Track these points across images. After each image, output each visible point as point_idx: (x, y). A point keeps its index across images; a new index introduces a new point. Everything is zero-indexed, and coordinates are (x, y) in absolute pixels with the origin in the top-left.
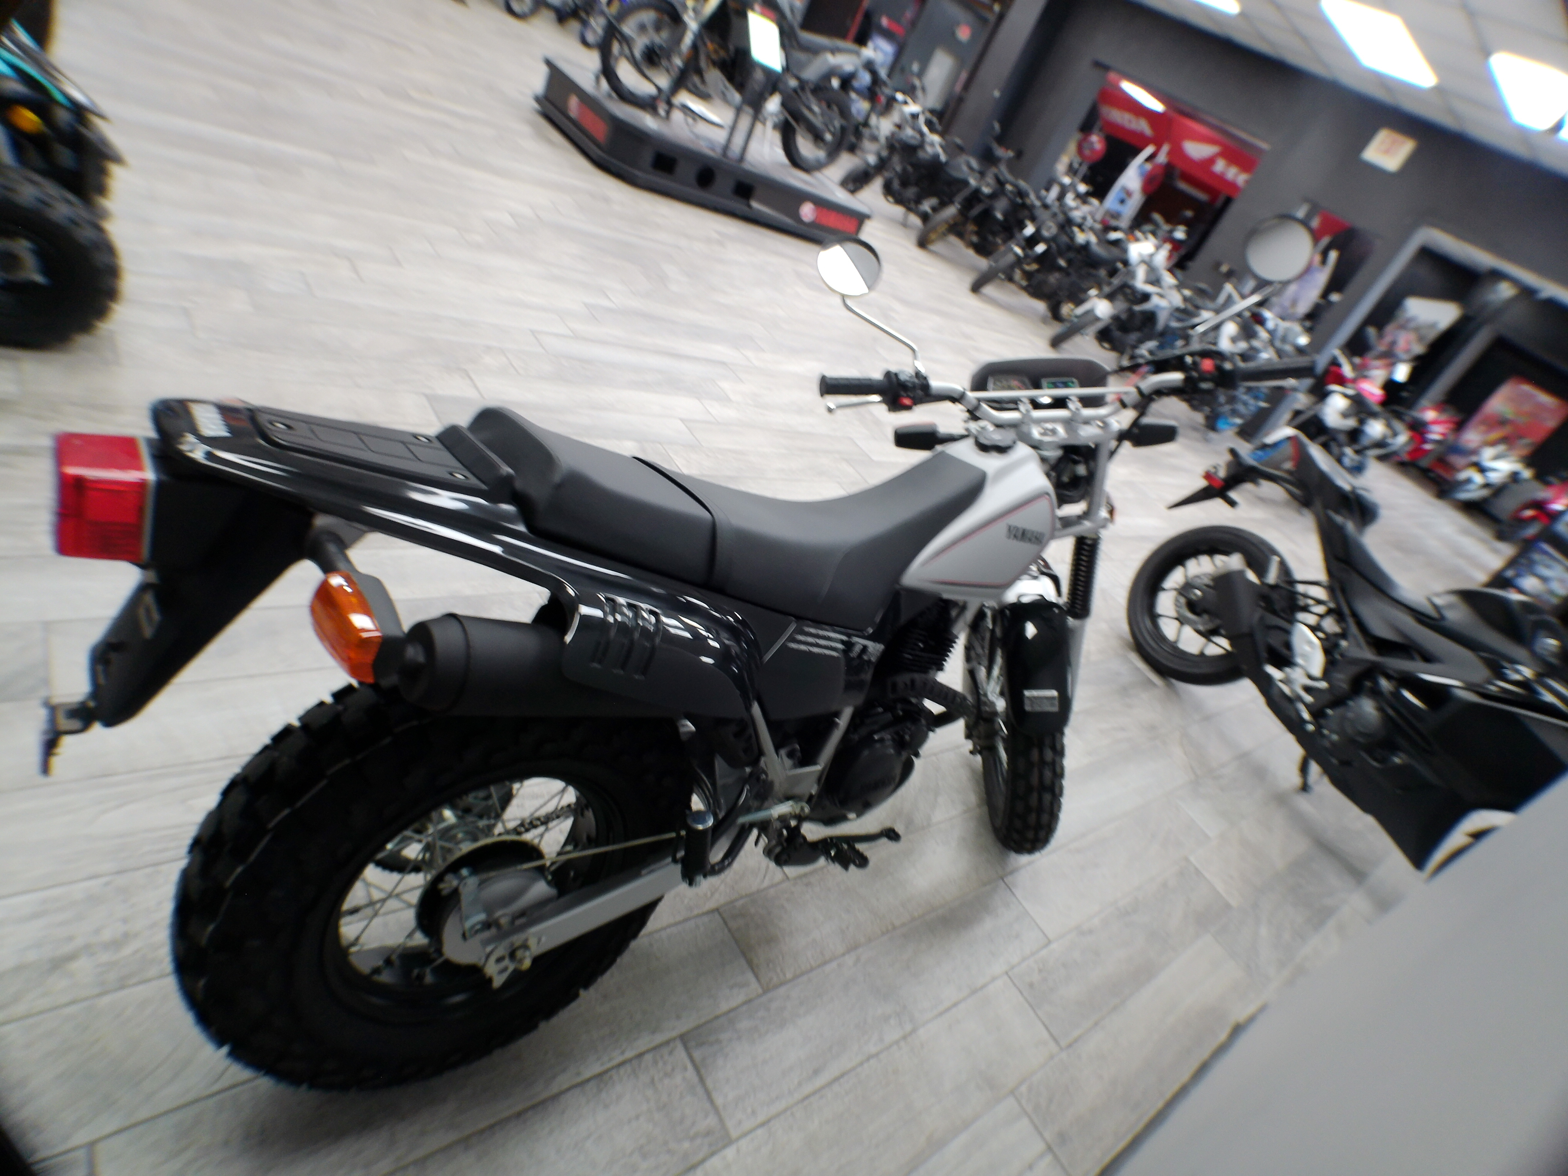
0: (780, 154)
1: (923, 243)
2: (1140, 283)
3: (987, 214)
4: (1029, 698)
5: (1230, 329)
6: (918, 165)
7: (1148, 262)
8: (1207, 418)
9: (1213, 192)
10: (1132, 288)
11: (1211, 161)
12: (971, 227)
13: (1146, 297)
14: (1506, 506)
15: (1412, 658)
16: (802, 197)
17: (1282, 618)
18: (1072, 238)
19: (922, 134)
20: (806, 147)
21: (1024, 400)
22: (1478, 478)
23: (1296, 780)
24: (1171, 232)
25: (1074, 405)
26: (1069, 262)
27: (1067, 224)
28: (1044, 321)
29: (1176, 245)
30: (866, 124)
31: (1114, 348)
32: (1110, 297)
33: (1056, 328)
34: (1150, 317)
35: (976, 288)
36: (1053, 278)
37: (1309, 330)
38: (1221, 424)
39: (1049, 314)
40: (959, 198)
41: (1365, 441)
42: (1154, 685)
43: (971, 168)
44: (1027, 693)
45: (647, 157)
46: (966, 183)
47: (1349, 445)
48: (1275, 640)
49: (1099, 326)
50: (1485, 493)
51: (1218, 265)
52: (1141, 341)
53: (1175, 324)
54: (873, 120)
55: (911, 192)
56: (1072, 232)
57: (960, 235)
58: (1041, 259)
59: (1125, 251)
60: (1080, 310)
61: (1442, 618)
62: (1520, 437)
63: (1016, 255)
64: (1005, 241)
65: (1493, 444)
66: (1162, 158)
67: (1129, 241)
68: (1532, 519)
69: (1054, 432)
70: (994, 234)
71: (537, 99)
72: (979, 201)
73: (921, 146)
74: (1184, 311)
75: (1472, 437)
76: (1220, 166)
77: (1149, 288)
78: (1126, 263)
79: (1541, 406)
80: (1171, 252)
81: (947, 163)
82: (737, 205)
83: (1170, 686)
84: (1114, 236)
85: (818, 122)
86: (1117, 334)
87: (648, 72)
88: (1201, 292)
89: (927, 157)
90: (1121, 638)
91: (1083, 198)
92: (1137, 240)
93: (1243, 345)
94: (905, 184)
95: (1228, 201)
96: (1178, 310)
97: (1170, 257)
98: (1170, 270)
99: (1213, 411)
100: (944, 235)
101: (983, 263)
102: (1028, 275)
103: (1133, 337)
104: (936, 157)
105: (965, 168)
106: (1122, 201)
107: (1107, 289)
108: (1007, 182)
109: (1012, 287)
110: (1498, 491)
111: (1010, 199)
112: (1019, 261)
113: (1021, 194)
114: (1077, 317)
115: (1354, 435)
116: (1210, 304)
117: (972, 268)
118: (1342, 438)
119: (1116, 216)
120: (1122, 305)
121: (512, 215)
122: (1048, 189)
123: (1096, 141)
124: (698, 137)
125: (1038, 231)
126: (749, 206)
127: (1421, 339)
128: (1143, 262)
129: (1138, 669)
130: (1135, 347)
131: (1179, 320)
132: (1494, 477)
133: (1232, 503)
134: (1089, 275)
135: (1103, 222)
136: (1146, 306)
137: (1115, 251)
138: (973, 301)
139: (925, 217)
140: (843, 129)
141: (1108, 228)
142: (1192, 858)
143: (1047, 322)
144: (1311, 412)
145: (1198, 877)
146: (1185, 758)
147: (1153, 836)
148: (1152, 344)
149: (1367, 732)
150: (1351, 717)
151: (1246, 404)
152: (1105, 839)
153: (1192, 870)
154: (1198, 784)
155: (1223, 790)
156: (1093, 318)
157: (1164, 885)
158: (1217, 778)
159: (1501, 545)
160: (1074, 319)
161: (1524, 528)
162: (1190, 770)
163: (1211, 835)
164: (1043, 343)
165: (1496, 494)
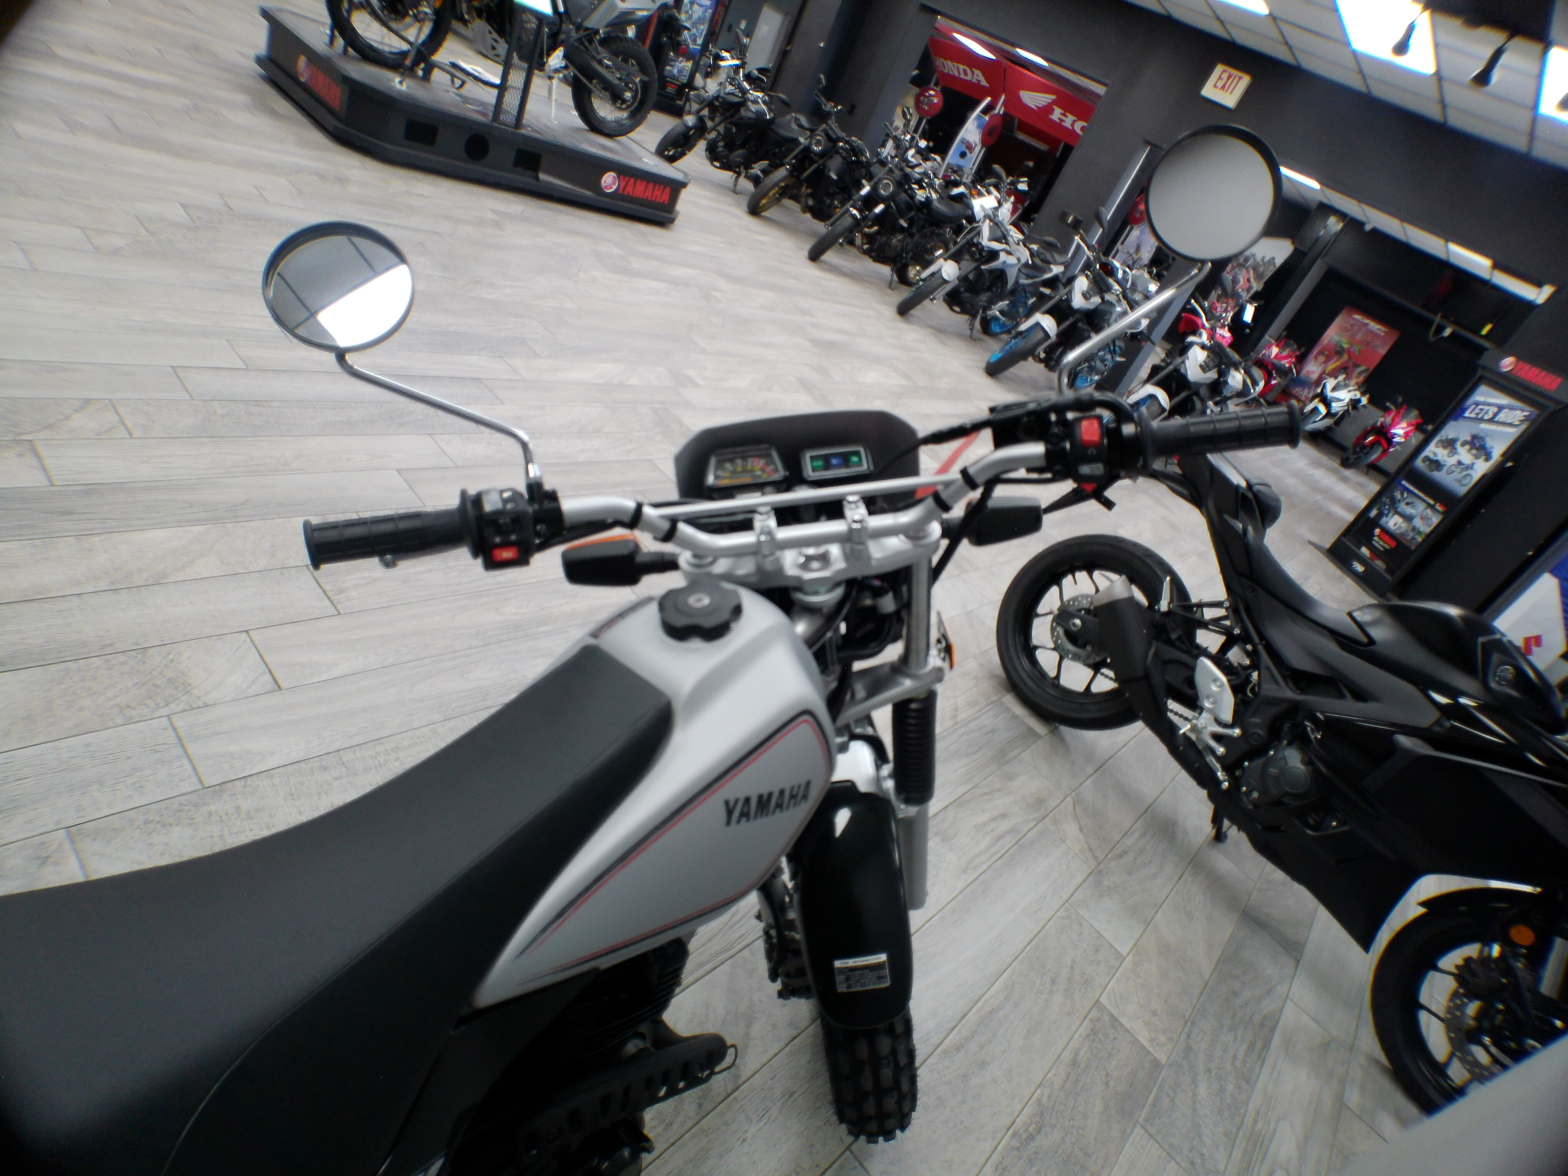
0: (574, 118)
1: (755, 210)
2: (985, 240)
3: (821, 174)
4: (842, 970)
5: (1082, 283)
6: (743, 125)
7: (992, 217)
9: (1052, 142)
10: (978, 245)
11: (1047, 109)
12: (804, 190)
13: (993, 255)
14: (1349, 433)
15: (1342, 696)
16: (604, 165)
17: (1179, 649)
18: (912, 196)
19: (744, 92)
20: (605, 110)
21: (762, 509)
22: (1323, 409)
23: (1208, 829)
24: (1013, 184)
25: (856, 512)
26: (911, 222)
27: (904, 182)
28: (890, 286)
29: (1020, 196)
30: (690, 84)
31: (963, 311)
32: (956, 257)
33: (904, 293)
34: (1000, 275)
35: (815, 256)
36: (896, 240)
37: (1156, 277)
38: (1079, 382)
39: (895, 278)
40: (790, 159)
41: (1227, 393)
42: (1037, 736)
43: (800, 126)
44: (838, 964)
45: (398, 127)
46: (795, 142)
47: (1211, 398)
48: (1175, 677)
49: (948, 288)
50: (1328, 422)
51: (1064, 216)
52: (992, 302)
53: (1024, 281)
54: (699, 80)
55: (738, 155)
56: (912, 189)
57: (795, 198)
58: (879, 219)
59: (970, 207)
60: (925, 274)
61: (1371, 641)
62: (1355, 366)
63: (854, 216)
64: (843, 203)
65: (1334, 374)
66: (999, 109)
67: (972, 195)
69: (824, 559)
70: (832, 196)
71: (259, 61)
72: (812, 162)
73: (743, 103)
74: (1034, 267)
75: (1312, 368)
76: (1057, 114)
77: (996, 246)
78: (971, 219)
79: (1375, 335)
80: (1015, 204)
81: (772, 121)
82: (522, 178)
83: (1054, 732)
84: (956, 191)
85: (613, 78)
86: (966, 296)
87: (394, 25)
88: (1049, 246)
89: (750, 115)
90: (993, 676)
91: (924, 154)
92: (980, 194)
93: (1096, 300)
94: (730, 146)
95: (1068, 150)
96: (1026, 265)
97: (1014, 210)
98: (1015, 224)
100: (777, 201)
101: (821, 228)
102: (869, 238)
103: (984, 297)
104: (760, 114)
105: (794, 126)
106: (963, 155)
107: (953, 249)
108: (839, 139)
109: (854, 251)
110: (1340, 419)
111: (843, 158)
112: (857, 224)
113: (855, 151)
114: (923, 280)
115: (1216, 388)
116: (1058, 258)
117: (811, 233)
118: (1203, 391)
119: (958, 170)
120: (968, 265)
121: (185, 206)
122: (883, 145)
123: (934, 96)
124: (466, 100)
125: (874, 189)
126: (537, 178)
127: (1259, 277)
128: (987, 216)
129: (1015, 717)
130: (986, 308)
131: (1028, 277)
132: (1336, 407)
133: (1109, 504)
134: (933, 233)
135: (945, 177)
136: (994, 265)
137: (958, 207)
138: (812, 271)
139: (756, 181)
140: (645, 85)
141: (950, 183)
142: (1104, 1000)
143: (893, 286)
144: (1171, 367)
145: (1114, 1028)
146: (1082, 837)
147: (1053, 982)
148: (1003, 304)
149: (1295, 791)
150: (1273, 771)
151: (1103, 360)
152: (992, 1012)
153: (1106, 1018)
154: (1100, 873)
155: (1129, 873)
156: (940, 281)
157: (1074, 1063)
158: (1120, 856)
159: (1348, 473)
160: (921, 283)
161: (1367, 454)
162: (1089, 854)
163: (1124, 950)
164: (890, 312)
165: (1337, 423)
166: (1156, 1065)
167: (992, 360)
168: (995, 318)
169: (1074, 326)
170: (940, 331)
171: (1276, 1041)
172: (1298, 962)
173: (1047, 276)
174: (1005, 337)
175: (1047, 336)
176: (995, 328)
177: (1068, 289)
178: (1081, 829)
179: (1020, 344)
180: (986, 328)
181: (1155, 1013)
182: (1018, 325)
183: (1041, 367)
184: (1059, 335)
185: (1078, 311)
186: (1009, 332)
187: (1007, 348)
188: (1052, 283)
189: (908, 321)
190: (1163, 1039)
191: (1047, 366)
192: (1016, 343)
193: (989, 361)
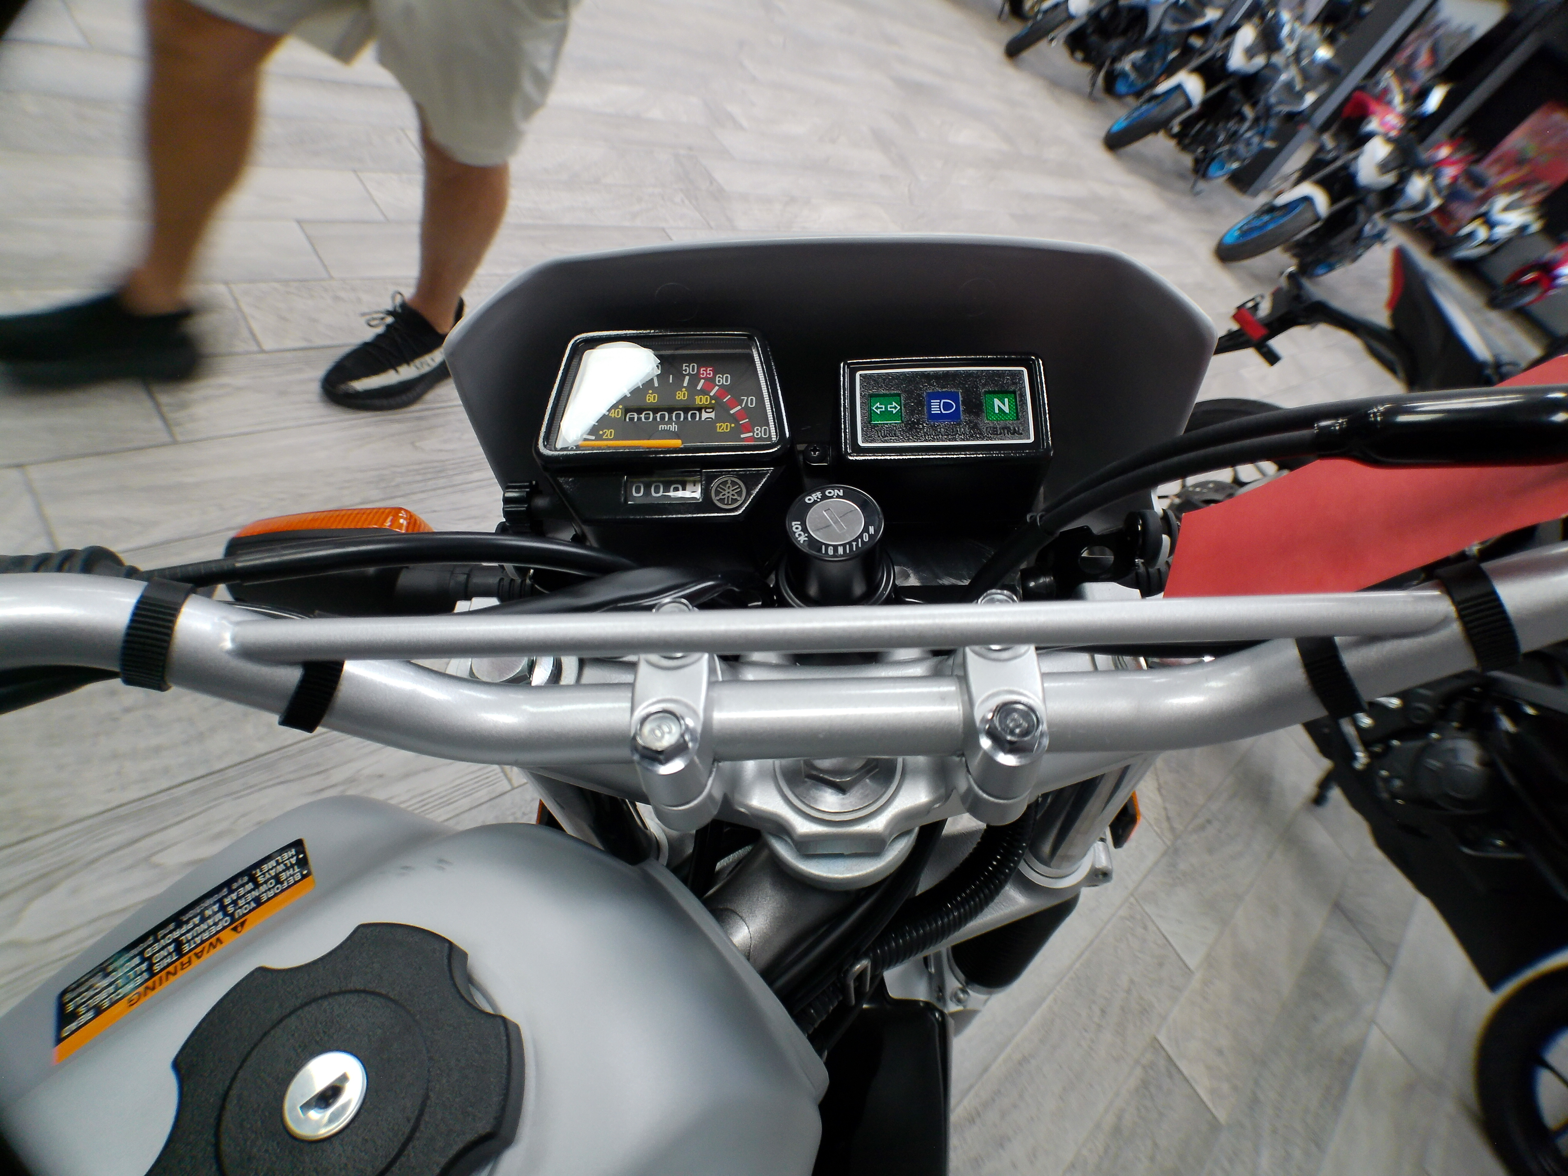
8: (1197, 161)
14: (1505, 267)
22: (1482, 233)
23: (1308, 789)
28: (1000, 17)
31: (1087, 60)
33: (1015, 29)
37: (1331, 40)
38: (1213, 170)
39: (1007, 8)
41: (1400, 204)
47: (1379, 209)
49: (1073, 26)
50: (1484, 250)
52: (1124, 52)
53: (1169, 27)
62: (1536, 181)
65: (1508, 190)
68: (1533, 283)
86: (1094, 39)
93: (1260, 61)
96: (1175, 5)
99: (1205, 152)
103: (1115, 44)
110: (1497, 247)
114: (1042, 13)
115: (1390, 196)
130: (1116, 59)
131: (1175, 21)
132: (1501, 232)
133: (1272, 358)
142: (1162, 1039)
143: (1004, 16)
144: (1339, 163)
145: (1170, 1076)
146: (1159, 800)
147: (1103, 1012)
148: (1137, 55)
149: (1459, 796)
150: (1434, 763)
151: (1248, 143)
152: (1024, 1060)
153: (1162, 1063)
154: (1176, 851)
155: (1211, 851)
156: (1063, 16)
157: (1117, 1130)
158: (1202, 828)
159: (1494, 316)
160: (1040, 17)
161: (1522, 294)
162: (1165, 825)
163: (1192, 962)
164: (996, 51)
165: (1495, 252)
166: (1215, 1126)
167: (1116, 128)
168: (1124, 75)
169: (1224, 93)
170: (1055, 83)
171: (1357, 1082)
172: (1389, 969)
173: (1199, 22)
174: (1131, 101)
175: (1189, 104)
176: (1121, 87)
177: (1225, 42)
178: (1159, 789)
179: (1154, 111)
180: (1110, 88)
181: (1220, 1052)
182: (1154, 84)
183: (1171, 144)
184: (1205, 103)
185: (1234, 74)
186: (1138, 94)
187: (1136, 114)
188: (1205, 31)
189: (1017, 66)
190: (1225, 1087)
191: (1179, 143)
192: (1147, 110)
193: (1110, 129)
